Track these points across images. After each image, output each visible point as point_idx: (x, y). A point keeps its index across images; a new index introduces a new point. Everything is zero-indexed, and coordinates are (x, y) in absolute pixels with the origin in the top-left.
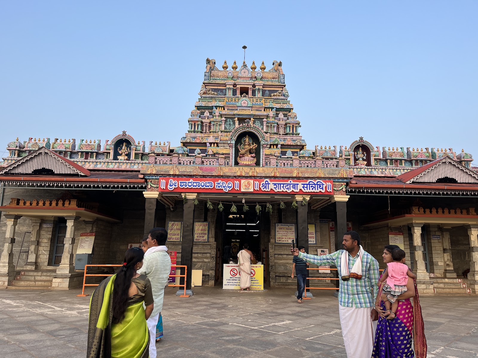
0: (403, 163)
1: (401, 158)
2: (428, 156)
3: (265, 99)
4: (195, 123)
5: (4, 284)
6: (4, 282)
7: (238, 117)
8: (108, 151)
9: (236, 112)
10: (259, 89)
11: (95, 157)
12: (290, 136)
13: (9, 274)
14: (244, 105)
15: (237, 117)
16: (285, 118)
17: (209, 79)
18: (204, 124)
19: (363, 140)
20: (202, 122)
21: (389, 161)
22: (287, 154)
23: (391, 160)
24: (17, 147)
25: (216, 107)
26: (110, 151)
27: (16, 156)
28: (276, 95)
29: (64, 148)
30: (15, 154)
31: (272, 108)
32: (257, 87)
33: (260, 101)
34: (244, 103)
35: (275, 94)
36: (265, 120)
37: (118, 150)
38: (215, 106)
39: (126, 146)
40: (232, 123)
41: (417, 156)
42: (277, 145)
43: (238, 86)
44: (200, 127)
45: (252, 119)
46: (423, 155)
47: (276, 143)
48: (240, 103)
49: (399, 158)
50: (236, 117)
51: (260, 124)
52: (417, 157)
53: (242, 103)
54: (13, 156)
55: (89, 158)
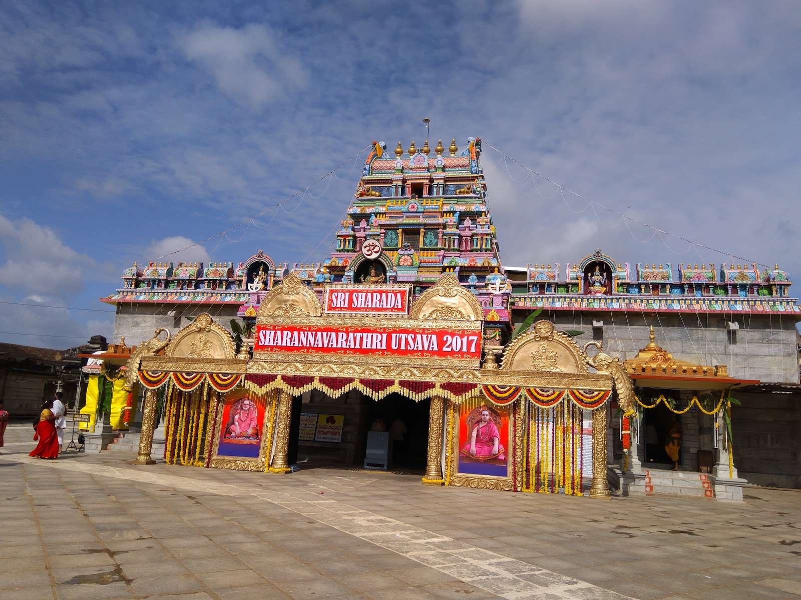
0: (668, 290)
1: (663, 281)
2: (711, 278)
3: (444, 200)
4: (345, 239)
5: (97, 447)
6: (98, 445)
7: (403, 227)
8: (240, 279)
9: (399, 221)
10: (438, 184)
11: (224, 287)
12: (477, 253)
13: (103, 437)
14: (413, 210)
15: (401, 227)
16: (473, 226)
17: (370, 174)
18: (358, 240)
19: (599, 255)
20: (355, 237)
21: (643, 287)
22: (469, 280)
23: (647, 285)
24: (133, 275)
25: (376, 214)
26: (242, 279)
27: (133, 287)
28: (463, 192)
29: (188, 275)
30: (132, 284)
31: (454, 212)
32: (436, 182)
33: (437, 202)
34: (413, 207)
35: (462, 190)
36: (441, 230)
37: (253, 276)
38: (374, 213)
39: (263, 270)
40: (394, 236)
41: (692, 278)
42: (454, 267)
43: (408, 182)
44: (351, 243)
45: (422, 230)
46: (702, 276)
47: (453, 264)
48: (406, 208)
49: (659, 282)
50: (399, 227)
51: (433, 237)
52: (691, 280)
53: (410, 207)
54: (129, 287)
55: (217, 289)
